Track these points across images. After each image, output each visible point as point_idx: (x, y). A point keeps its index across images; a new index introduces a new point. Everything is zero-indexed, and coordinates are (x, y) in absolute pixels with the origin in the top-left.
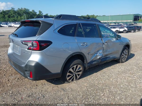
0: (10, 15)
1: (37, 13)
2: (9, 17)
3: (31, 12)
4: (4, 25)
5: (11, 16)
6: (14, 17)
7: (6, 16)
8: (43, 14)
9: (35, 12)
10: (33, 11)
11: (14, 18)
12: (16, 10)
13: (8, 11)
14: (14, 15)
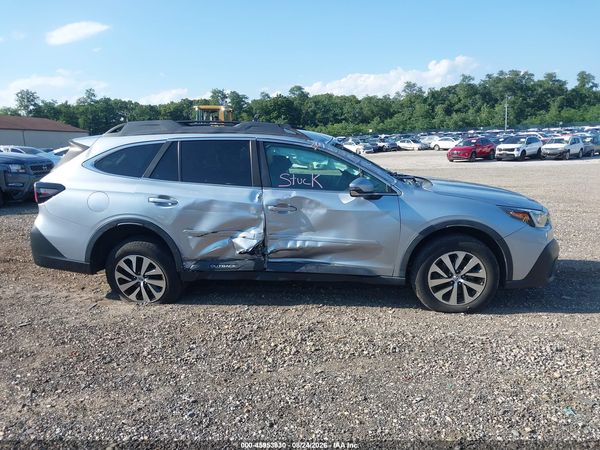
0: (451, 105)
1: (565, 83)
2: (448, 112)
3: (540, 84)
4: (408, 142)
5: (456, 107)
6: (466, 111)
7: (439, 109)
8: (596, 86)
9: (558, 81)
10: (551, 77)
11: (463, 115)
12: (476, 82)
13: (451, 90)
14: (469, 101)
